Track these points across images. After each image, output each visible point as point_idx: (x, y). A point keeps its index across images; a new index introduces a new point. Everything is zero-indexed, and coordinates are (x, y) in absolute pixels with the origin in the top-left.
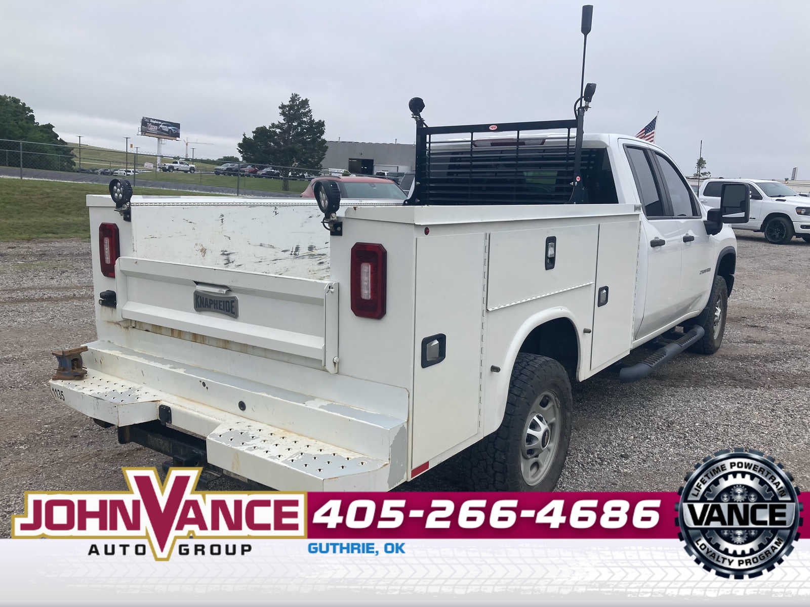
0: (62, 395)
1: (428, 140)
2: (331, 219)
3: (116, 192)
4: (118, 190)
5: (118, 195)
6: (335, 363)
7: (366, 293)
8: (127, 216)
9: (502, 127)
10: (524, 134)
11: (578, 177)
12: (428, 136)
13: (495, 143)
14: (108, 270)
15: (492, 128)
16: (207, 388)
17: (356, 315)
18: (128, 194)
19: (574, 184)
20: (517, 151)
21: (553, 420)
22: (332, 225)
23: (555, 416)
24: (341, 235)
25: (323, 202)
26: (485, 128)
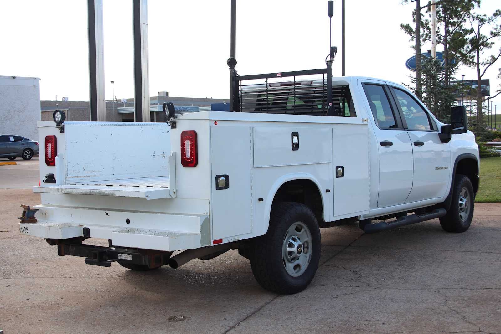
0: (27, 230)
1: (240, 85)
2: (171, 120)
3: (57, 117)
4: (58, 116)
5: (58, 119)
6: (174, 192)
7: (188, 155)
8: (62, 130)
9: (284, 75)
10: (299, 78)
11: (330, 103)
12: (240, 81)
13: (282, 84)
14: (50, 162)
15: (279, 75)
16: (109, 216)
17: (184, 167)
18: (63, 118)
19: (328, 107)
20: (294, 89)
21: (307, 239)
22: (171, 123)
23: (308, 237)
24: (176, 128)
25: (167, 112)
26: (274, 75)
